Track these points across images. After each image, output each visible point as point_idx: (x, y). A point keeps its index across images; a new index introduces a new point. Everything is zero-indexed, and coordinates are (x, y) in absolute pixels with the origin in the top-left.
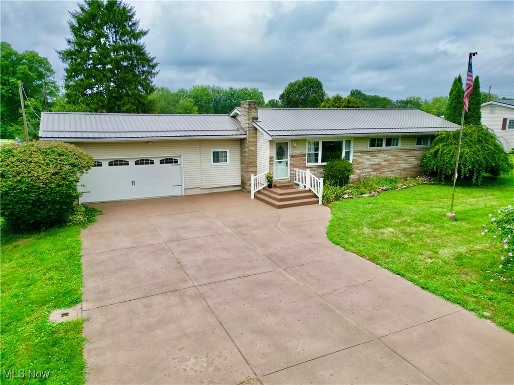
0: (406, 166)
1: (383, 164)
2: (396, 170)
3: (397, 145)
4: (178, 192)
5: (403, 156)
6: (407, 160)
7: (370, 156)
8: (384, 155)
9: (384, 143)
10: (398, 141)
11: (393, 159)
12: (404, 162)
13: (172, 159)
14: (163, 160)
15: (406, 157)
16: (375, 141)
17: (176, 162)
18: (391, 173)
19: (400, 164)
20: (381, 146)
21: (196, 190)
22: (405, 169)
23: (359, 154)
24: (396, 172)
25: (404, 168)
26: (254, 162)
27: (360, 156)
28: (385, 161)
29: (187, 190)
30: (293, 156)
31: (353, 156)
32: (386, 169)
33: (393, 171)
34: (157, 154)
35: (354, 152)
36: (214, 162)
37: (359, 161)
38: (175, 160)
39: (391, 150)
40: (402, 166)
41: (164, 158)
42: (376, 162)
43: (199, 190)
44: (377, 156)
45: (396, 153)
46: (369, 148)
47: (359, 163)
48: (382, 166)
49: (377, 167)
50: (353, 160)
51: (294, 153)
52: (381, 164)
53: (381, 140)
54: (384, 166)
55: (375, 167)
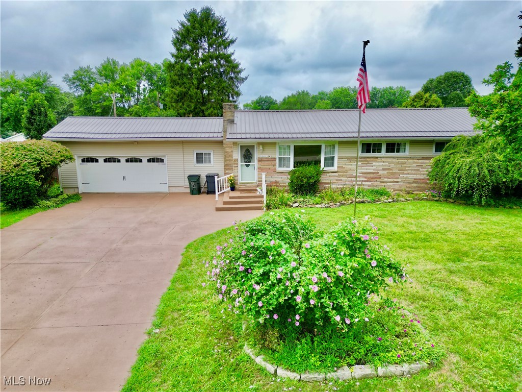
0: (418, 177)
1: (381, 173)
2: (402, 181)
3: (405, 152)
4: (165, 189)
5: (413, 164)
6: (419, 170)
7: (362, 164)
8: (382, 162)
9: (384, 148)
10: (405, 146)
11: (396, 168)
12: (413, 172)
13: (158, 159)
14: (150, 159)
15: (417, 166)
16: (370, 147)
17: (162, 161)
18: (393, 185)
19: (408, 174)
20: (380, 151)
21: (180, 188)
22: (416, 181)
23: (346, 160)
24: (402, 183)
25: (415, 179)
26: (230, 165)
27: (348, 162)
28: (384, 169)
29: (170, 188)
30: (260, 160)
31: (338, 163)
32: (386, 180)
33: (398, 182)
34: (145, 153)
35: (339, 158)
36: (197, 163)
37: (348, 168)
38: (161, 159)
39: (391, 157)
40: (412, 177)
41: (151, 158)
42: (372, 171)
43: (183, 188)
44: (372, 163)
45: (401, 161)
46: (361, 155)
47: (347, 171)
48: (380, 175)
49: (372, 176)
50: (338, 167)
51: (261, 156)
52: (378, 173)
53: (380, 145)
54: (383, 175)
55: (369, 176)
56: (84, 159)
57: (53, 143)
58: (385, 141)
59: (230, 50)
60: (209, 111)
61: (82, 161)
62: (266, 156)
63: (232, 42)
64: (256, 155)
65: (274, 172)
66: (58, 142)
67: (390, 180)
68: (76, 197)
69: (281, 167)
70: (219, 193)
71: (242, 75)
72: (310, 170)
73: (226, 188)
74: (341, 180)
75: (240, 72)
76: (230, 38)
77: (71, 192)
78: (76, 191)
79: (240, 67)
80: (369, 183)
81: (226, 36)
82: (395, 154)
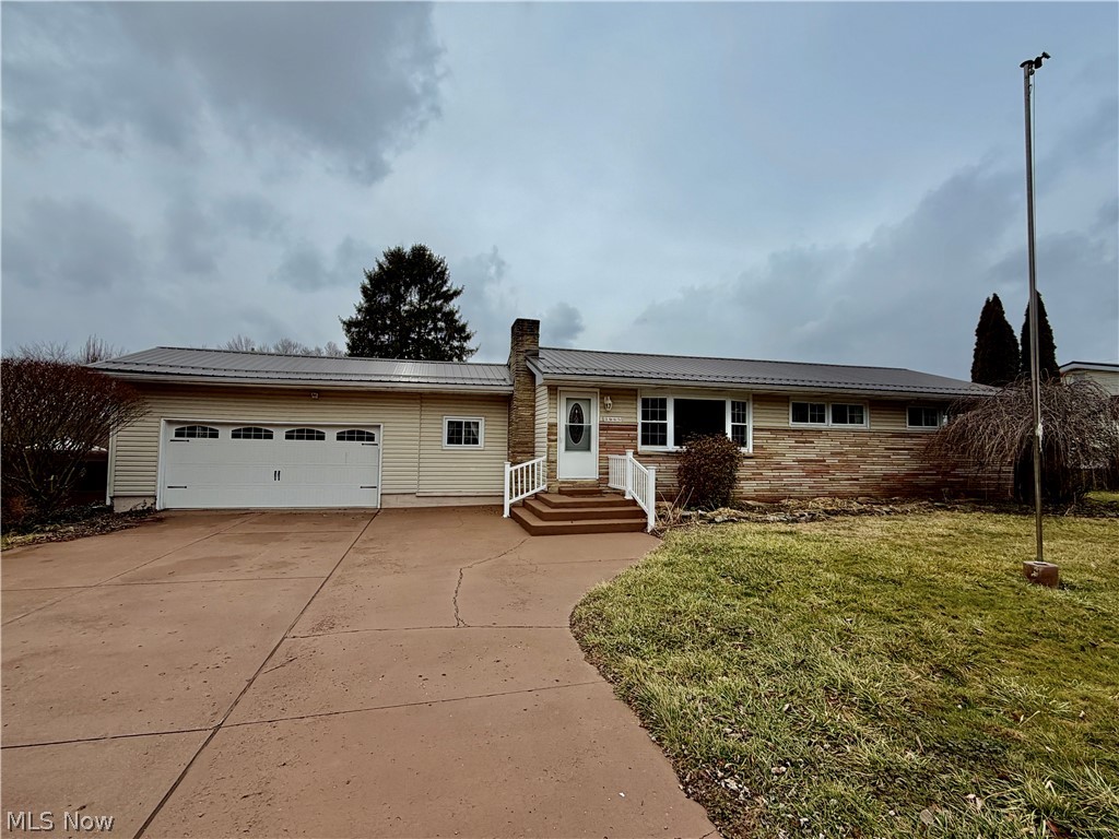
0: (890, 470)
1: (829, 461)
2: (864, 477)
3: (862, 422)
5: (878, 446)
6: (889, 457)
7: (796, 442)
8: (829, 438)
9: (829, 416)
10: (861, 412)
11: (854, 453)
12: (882, 460)
13: (362, 432)
14: (344, 432)
15: (886, 449)
16: (805, 411)
17: (371, 438)
18: (851, 485)
19: (873, 464)
20: (821, 420)
21: (407, 497)
22: (887, 477)
23: (767, 434)
24: (864, 482)
25: (885, 475)
27: (771, 439)
28: (833, 454)
29: (385, 498)
30: (605, 428)
31: (754, 438)
32: (838, 474)
33: (857, 479)
34: (332, 420)
35: (755, 430)
36: (450, 441)
37: (772, 450)
38: (368, 433)
39: (844, 431)
40: (879, 470)
41: (346, 430)
42: (813, 457)
43: (413, 498)
44: (812, 442)
45: (859, 440)
46: (792, 425)
47: (771, 455)
48: (828, 466)
49: (814, 467)
50: (754, 447)
51: (607, 420)
52: (824, 461)
53: (822, 409)
54: (834, 465)
55: (809, 467)
61: (178, 435)
62: (616, 420)
64: (596, 417)
67: (845, 476)
69: (647, 444)
70: (512, 501)
72: (708, 444)
74: (761, 474)
77: (138, 505)
78: (149, 502)
80: (809, 481)
82: (849, 426)
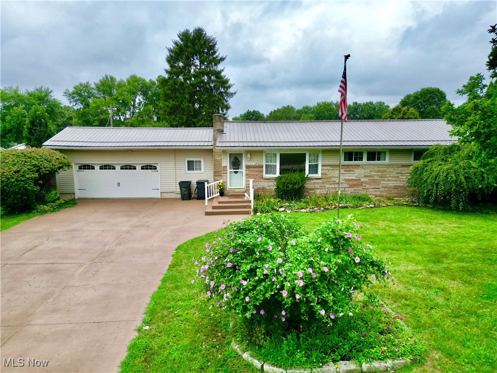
0: (398, 184)
1: (362, 180)
2: (383, 187)
3: (385, 160)
4: (157, 195)
5: (393, 172)
6: (399, 177)
7: (344, 171)
8: (363, 169)
9: (365, 157)
10: (385, 155)
11: (377, 175)
12: (393, 179)
13: (152, 166)
14: (144, 166)
15: (397, 173)
16: (352, 155)
17: (155, 168)
19: (389, 181)
20: (361, 159)
21: (171, 194)
22: (396, 187)
23: (329, 168)
24: (383, 189)
25: (395, 186)
26: (220, 171)
27: (330, 170)
28: (365, 176)
29: (162, 194)
30: (248, 167)
31: (322, 170)
32: (367, 186)
33: (379, 188)
34: (139, 161)
35: (322, 166)
36: (188, 170)
37: (331, 175)
38: (154, 166)
39: (372, 165)
40: (392, 184)
41: (144, 165)
42: (354, 178)
43: (174, 194)
44: (354, 171)
45: (381, 169)
46: (343, 162)
47: (330, 178)
48: (362, 182)
49: (354, 182)
50: (322, 174)
51: (249, 164)
52: (360, 180)
53: (361, 154)
54: (365, 182)
55: (351, 183)
56: (81, 166)
57: (52, 151)
58: (366, 150)
59: (220, 67)
60: (200, 123)
61: (79, 169)
62: (253, 163)
63: (222, 59)
64: (244, 163)
65: (261, 178)
66: (56, 150)
67: (371, 187)
68: (72, 202)
69: (268, 174)
70: (209, 198)
71: (231, 90)
72: (295, 176)
73: (215, 194)
74: (325, 186)
75: (229, 87)
76: (221, 56)
77: (68, 197)
78: (73, 197)
79: (229, 82)
80: (352, 190)
81: (217, 54)
82: (376, 162)
